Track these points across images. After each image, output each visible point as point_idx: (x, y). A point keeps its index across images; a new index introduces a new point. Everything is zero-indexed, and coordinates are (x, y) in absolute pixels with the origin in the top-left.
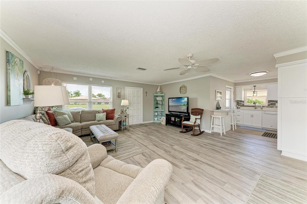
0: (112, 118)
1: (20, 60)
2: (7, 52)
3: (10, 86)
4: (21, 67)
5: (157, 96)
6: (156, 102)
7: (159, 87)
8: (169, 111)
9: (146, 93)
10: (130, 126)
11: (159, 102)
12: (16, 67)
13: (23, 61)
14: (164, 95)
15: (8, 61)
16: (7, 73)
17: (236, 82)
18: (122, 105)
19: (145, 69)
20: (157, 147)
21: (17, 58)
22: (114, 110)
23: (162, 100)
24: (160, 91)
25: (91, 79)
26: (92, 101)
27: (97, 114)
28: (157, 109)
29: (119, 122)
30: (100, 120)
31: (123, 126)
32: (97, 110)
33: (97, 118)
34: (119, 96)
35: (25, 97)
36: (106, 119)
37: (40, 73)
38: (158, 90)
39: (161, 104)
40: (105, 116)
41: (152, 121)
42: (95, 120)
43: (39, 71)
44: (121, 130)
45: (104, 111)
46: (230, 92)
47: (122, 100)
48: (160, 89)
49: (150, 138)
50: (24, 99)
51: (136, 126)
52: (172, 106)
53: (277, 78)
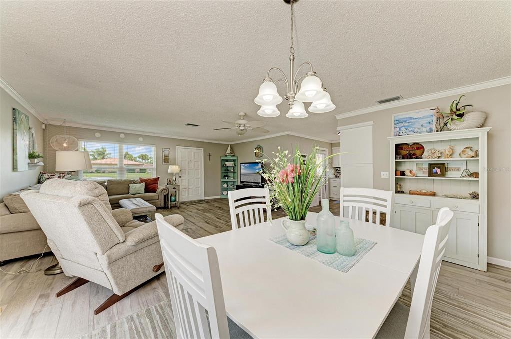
0: (154, 191)
1: (26, 116)
2: (14, 109)
3: (17, 148)
4: (26, 125)
5: (227, 160)
6: (225, 168)
7: (229, 146)
8: (241, 182)
9: (208, 156)
10: (183, 203)
11: (229, 169)
12: (22, 125)
13: (28, 117)
14: (236, 158)
15: (15, 120)
16: (14, 133)
17: (333, 142)
18: (169, 172)
19: (197, 125)
20: (209, 224)
21: (23, 114)
22: (157, 180)
23: (234, 165)
24: (231, 153)
25: (122, 136)
26: (124, 166)
27: (131, 185)
28: (226, 178)
29: (165, 196)
30: (135, 193)
31: (171, 202)
32: (132, 180)
33: (132, 191)
34: (166, 160)
35: (30, 162)
36: (145, 192)
37: (46, 127)
38: (228, 151)
39: (232, 171)
40: (144, 188)
41: (219, 197)
42: (128, 194)
43: (44, 125)
44: (168, 207)
45: (142, 181)
46: (324, 155)
47: (170, 166)
48: (231, 150)
49: (205, 215)
50: (29, 163)
51: (192, 203)
52: (245, 174)
53: (339, 143)
